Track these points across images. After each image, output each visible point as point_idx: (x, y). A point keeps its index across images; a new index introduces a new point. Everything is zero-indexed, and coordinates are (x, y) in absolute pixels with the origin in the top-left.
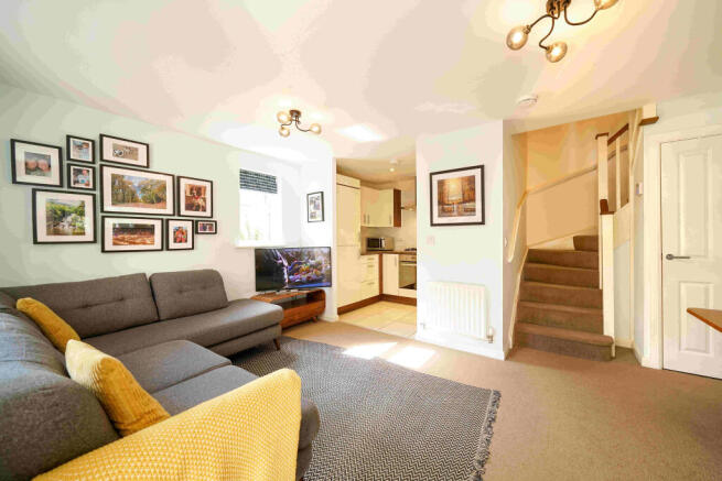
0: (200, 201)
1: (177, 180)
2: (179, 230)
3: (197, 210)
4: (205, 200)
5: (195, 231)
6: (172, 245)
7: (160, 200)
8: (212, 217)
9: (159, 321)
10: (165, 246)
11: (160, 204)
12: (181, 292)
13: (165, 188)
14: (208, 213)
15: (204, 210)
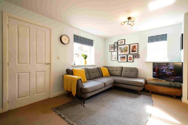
0: (135, 49)
1: (130, 45)
2: (130, 57)
3: (134, 52)
4: (136, 49)
5: (133, 57)
6: (129, 61)
7: (127, 51)
8: (138, 53)
9: (121, 76)
10: (127, 61)
11: (126, 52)
12: (126, 71)
13: (127, 48)
14: (137, 52)
15: (136, 52)
